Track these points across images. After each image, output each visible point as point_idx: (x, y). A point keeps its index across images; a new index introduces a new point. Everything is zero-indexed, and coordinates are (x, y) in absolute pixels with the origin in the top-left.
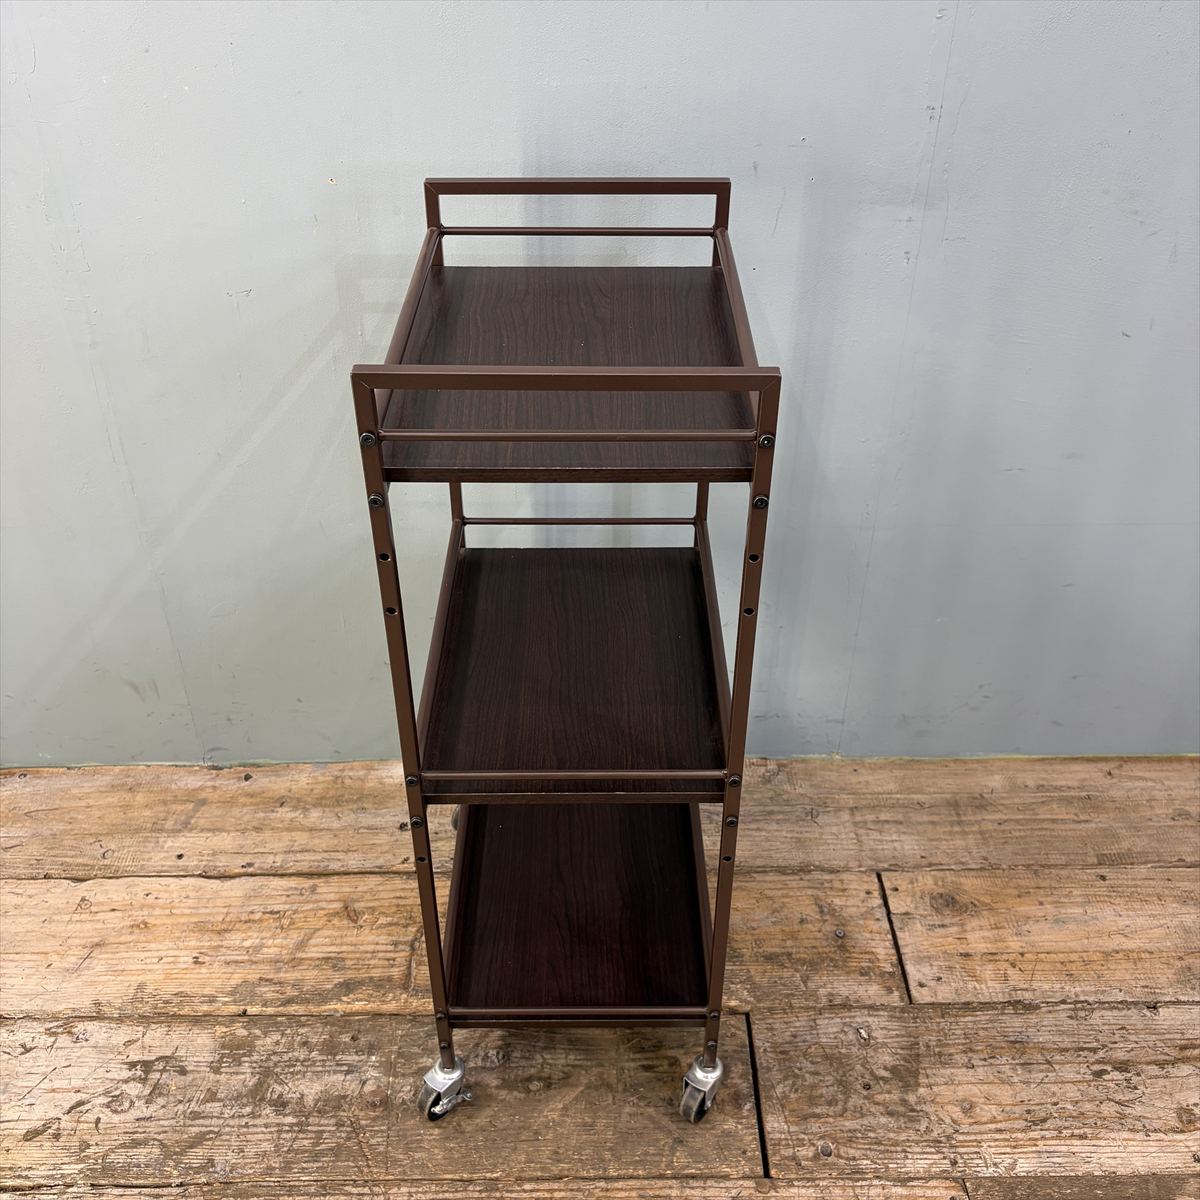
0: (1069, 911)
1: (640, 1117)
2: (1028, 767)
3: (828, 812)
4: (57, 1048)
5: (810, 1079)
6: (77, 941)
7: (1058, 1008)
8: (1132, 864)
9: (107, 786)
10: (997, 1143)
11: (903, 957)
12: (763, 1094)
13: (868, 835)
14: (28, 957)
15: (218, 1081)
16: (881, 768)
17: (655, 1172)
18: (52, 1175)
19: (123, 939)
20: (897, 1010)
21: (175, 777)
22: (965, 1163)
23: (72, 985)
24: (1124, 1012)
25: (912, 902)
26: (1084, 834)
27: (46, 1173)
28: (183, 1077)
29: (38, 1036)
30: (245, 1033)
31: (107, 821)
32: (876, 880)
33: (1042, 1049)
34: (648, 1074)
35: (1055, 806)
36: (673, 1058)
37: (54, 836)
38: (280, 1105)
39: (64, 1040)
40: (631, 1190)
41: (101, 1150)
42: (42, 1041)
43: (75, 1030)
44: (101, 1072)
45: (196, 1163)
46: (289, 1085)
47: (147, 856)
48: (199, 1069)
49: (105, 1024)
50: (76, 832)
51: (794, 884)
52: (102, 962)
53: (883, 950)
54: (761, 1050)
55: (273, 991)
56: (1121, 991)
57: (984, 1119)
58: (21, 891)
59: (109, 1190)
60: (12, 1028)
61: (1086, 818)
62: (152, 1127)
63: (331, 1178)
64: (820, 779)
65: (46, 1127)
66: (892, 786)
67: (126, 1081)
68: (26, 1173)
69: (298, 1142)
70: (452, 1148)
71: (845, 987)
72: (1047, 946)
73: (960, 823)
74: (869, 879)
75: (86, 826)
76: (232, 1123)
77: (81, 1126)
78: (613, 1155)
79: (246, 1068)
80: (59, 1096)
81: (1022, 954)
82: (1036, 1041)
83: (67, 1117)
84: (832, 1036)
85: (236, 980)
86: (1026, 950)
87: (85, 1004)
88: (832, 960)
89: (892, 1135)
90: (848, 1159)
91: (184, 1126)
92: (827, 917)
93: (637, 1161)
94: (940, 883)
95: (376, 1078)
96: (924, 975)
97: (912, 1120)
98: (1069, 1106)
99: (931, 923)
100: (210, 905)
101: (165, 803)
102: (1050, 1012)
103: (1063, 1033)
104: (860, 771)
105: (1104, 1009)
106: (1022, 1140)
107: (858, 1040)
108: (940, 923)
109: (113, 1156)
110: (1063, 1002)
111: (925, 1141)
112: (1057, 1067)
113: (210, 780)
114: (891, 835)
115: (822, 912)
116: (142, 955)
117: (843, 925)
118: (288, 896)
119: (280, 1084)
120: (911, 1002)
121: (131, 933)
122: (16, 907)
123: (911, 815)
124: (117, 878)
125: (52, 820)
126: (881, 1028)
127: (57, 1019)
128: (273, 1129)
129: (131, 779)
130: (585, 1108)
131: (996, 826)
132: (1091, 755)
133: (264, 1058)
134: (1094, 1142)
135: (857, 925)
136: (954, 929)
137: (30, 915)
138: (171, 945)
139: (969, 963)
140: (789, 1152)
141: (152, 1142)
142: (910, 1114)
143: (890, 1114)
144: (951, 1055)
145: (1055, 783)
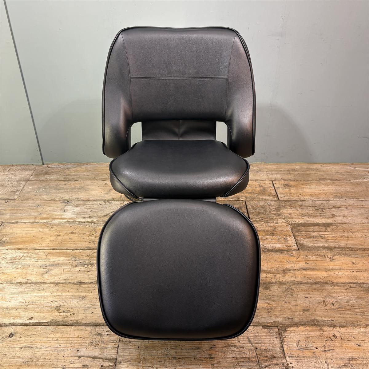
0: (312, 187)
2: (305, 165)
3: (261, 172)
4: (107, 204)
5: (258, 210)
6: (106, 189)
7: (309, 201)
8: (326, 180)
10: (296, 219)
11: (277, 193)
13: (270, 175)
14: (97, 191)
16: (272, 165)
20: (276, 201)
22: (289, 221)
23: (107, 196)
24: (323, 201)
25: (279, 185)
29: (102, 203)
35: (310, 171)
43: (109, 202)
49: (115, 201)
52: (112, 192)
54: (248, 206)
56: (322, 198)
57: (293, 216)
58: (92, 182)
60: (96, 201)
61: (317, 173)
65: (107, 215)
71: (265, 197)
72: (308, 192)
73: (289, 173)
74: (270, 182)
80: (109, 211)
81: (302, 193)
82: (304, 205)
84: (263, 204)
88: (262, 193)
89: (275, 218)
90: (266, 221)
92: (261, 187)
94: (285, 182)
96: (282, 196)
97: (279, 216)
98: (310, 214)
103: (310, 204)
104: (268, 165)
105: (318, 201)
106: (301, 218)
107: (268, 205)
108: (285, 188)
111: (282, 218)
112: (308, 209)
114: (275, 175)
117: (265, 188)
120: (279, 199)
123: (279, 172)
125: (95, 171)
126: (273, 203)
127: (105, 200)
131: (297, 174)
134: (315, 219)
135: (268, 188)
137: (95, 185)
139: (291, 194)
140: (255, 219)
143: (275, 215)
144: (287, 207)
145: (310, 167)
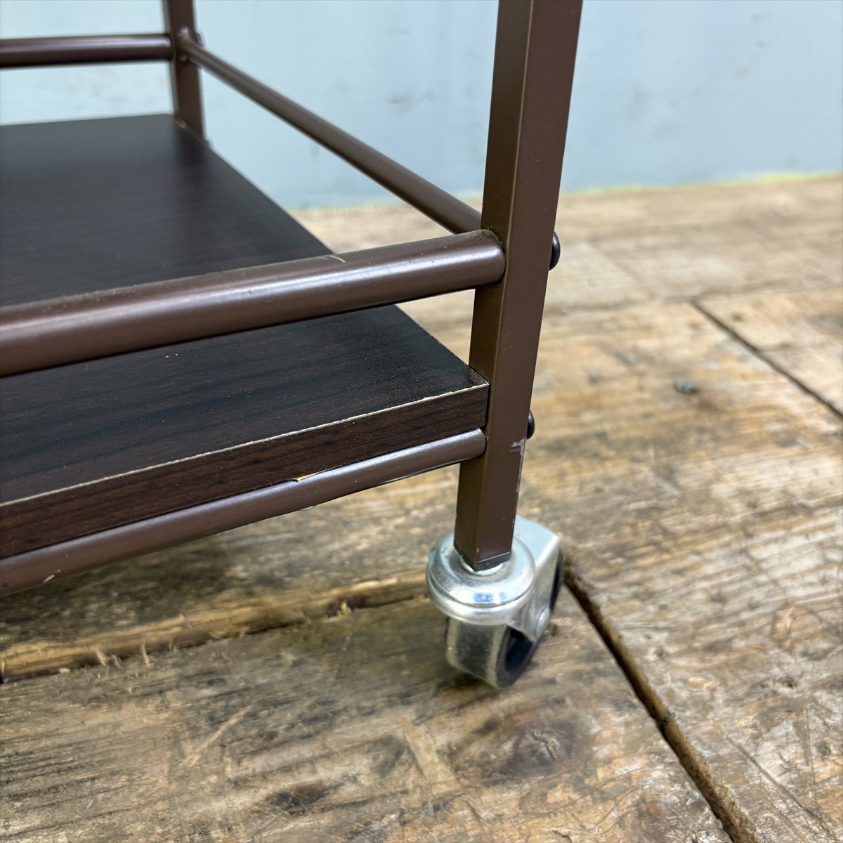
13: (639, 264)
25: (780, 330)
32: (695, 311)
53: (789, 400)
54: (651, 657)
66: (636, 215)
73: (771, 239)
74: (681, 311)
84: (813, 579)
88: (701, 430)
92: (642, 367)
94: (805, 304)
114: (676, 260)
115: (626, 362)
123: (690, 238)
135: (710, 371)
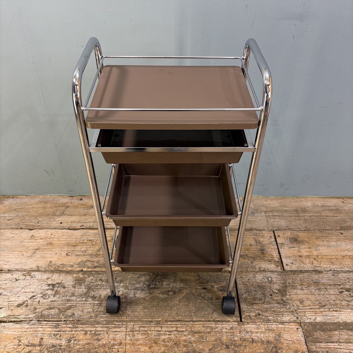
0: (332, 243)
1: (203, 303)
2: (319, 200)
3: (258, 213)
4: (26, 280)
5: (254, 293)
6: (31, 248)
7: (329, 272)
8: (351, 229)
9: (38, 201)
10: (310, 312)
11: (281, 256)
12: (240, 297)
13: (270, 220)
14: (16, 252)
15: (75, 290)
16: (274, 199)
17: (208, 320)
18: (26, 318)
19: (44, 248)
20: (280, 272)
21: (59, 199)
22: (301, 318)
23: (30, 261)
24: (349, 274)
25: (284, 240)
26: (336, 220)
27: (24, 317)
28: (64, 289)
29: (20, 276)
30: (82, 276)
31: (39, 212)
32: (273, 233)
33: (324, 285)
34: (204, 290)
35: (327, 212)
36: (212, 285)
37: (23, 216)
38: (94, 298)
39: (28, 277)
40: (200, 324)
41: (40, 310)
42: (21, 278)
43: (31, 274)
44: (40, 287)
45: (69, 314)
46: (96, 292)
47: (51, 223)
48: (69, 287)
49: (40, 273)
50: (30, 215)
51: (248, 234)
52: (39, 254)
53: (275, 254)
54: (239, 284)
55: (91, 264)
56: (348, 267)
57: (306, 305)
58: (13, 233)
59: (43, 322)
60: (12, 273)
61: (337, 215)
62: (56, 304)
63: (110, 320)
64: (255, 203)
65: (23, 303)
66: (277, 205)
67: (47, 290)
68: (18, 317)
69: (99, 309)
70: (146, 312)
71: (264, 265)
72: (325, 254)
73: (298, 216)
74: (271, 233)
75: (33, 213)
76: (79, 303)
77: (34, 303)
78: (195, 314)
79: (83, 287)
80: (27, 294)
81: (317, 256)
82: (322, 282)
83: (29, 300)
84: (260, 280)
85: (79, 260)
86: (319, 255)
87: (34, 267)
88: (260, 257)
89: (279, 310)
90: (265, 316)
91: (65, 303)
92: (258, 244)
93: (202, 316)
94: (292, 234)
95: (122, 290)
96: (288, 262)
97: (284, 305)
98: (332, 302)
99: (290, 246)
100: (71, 238)
101: (56, 207)
102: (326, 273)
103: (330, 280)
104: (268, 200)
105: (342, 273)
106: (318, 311)
107: (268, 281)
108: (292, 246)
109: (44, 312)
110: (330, 271)
111: (289, 311)
112: (328, 290)
113: (70, 200)
114: (277, 220)
115: (256, 243)
116: (51, 252)
117: (263, 247)
118: (95, 235)
119: (93, 292)
120: (284, 270)
121: (47, 246)
122: (12, 237)
123: (283, 214)
124: (42, 229)
125: (22, 211)
126: (275, 278)
127: (26, 271)
128: (92, 305)
129: (45, 200)
130: (186, 300)
131: (309, 217)
132: (338, 196)
133: (88, 284)
134: (340, 312)
135: (267, 247)
136: (297, 248)
137: (16, 240)
138: (59, 249)
139: (301, 258)
140: (248, 314)
141: (56, 308)
142: (284, 303)
143: (278, 303)
144: (296, 286)
145: (326, 205)
